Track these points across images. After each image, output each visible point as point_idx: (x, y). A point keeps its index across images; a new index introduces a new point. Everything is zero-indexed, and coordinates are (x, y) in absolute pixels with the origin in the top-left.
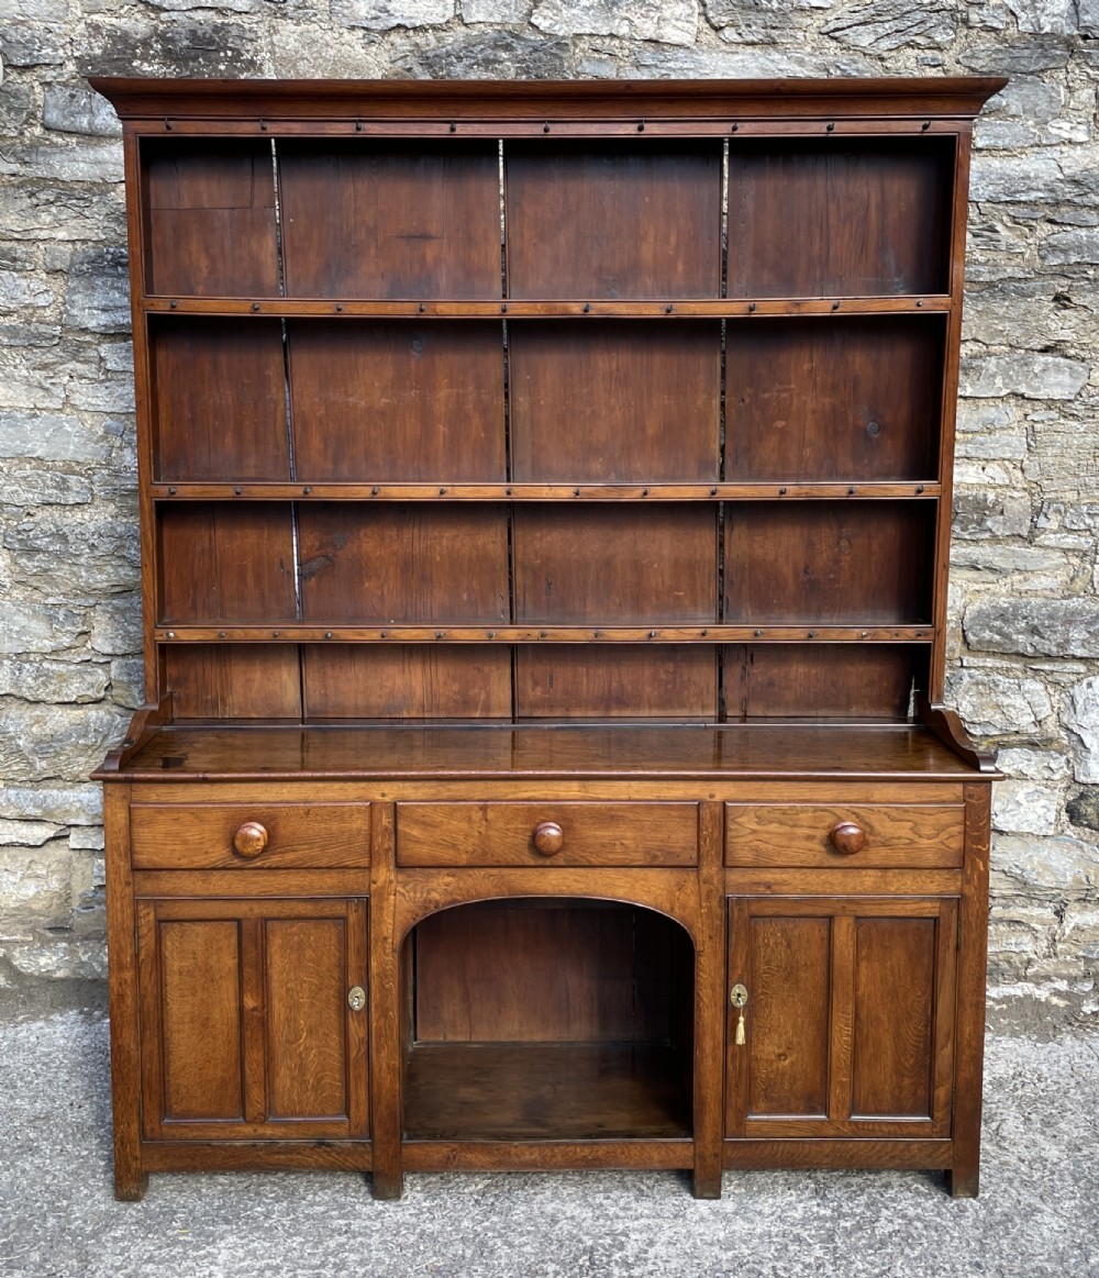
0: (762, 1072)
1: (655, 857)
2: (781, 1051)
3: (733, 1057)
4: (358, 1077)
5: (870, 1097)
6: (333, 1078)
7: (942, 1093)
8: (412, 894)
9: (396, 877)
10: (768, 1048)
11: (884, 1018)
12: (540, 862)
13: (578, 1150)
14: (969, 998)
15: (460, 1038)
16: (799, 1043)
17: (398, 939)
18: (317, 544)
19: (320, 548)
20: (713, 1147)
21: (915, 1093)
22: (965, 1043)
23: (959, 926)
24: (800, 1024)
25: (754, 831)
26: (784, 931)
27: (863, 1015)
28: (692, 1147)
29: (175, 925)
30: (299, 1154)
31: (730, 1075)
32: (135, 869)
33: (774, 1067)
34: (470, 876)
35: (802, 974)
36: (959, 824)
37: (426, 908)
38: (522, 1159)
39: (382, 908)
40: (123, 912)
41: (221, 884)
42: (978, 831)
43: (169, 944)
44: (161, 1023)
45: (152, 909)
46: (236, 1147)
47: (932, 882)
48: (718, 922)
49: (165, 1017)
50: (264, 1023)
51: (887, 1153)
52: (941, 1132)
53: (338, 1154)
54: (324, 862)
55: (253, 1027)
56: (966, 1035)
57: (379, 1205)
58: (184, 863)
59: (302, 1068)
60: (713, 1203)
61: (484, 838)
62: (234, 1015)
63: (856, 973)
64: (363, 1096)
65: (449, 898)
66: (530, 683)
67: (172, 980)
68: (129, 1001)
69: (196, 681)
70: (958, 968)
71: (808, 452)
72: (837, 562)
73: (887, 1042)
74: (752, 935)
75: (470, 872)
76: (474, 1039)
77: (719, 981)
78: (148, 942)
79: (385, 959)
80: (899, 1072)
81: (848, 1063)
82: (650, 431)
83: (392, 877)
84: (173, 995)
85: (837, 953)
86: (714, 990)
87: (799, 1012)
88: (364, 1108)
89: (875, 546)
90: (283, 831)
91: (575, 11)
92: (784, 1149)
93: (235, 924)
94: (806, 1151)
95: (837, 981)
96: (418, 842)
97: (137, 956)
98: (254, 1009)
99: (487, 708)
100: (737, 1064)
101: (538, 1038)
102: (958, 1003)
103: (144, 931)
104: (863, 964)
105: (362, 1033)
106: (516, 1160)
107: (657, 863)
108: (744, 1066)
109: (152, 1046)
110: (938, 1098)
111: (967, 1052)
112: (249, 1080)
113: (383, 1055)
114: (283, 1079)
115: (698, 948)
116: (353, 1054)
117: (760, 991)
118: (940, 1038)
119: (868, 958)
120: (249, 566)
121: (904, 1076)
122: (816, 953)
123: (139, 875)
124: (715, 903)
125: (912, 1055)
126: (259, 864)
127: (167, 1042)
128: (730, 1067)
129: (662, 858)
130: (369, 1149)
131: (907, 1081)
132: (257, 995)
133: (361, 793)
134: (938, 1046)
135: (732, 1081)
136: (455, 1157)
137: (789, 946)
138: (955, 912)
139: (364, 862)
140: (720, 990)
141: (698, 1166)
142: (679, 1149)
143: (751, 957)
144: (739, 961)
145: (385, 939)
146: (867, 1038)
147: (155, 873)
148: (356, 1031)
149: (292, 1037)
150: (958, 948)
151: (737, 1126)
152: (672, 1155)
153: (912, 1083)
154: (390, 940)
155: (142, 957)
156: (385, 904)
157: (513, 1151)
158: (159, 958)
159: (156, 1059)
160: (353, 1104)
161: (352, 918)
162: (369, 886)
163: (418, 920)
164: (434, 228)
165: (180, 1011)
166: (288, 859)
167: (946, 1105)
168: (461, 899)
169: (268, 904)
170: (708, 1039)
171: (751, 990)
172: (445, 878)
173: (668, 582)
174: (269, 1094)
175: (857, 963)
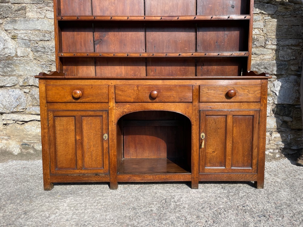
0: (209, 156)
1: (181, 100)
2: (214, 150)
3: (201, 152)
4: (106, 157)
5: (236, 162)
6: (100, 158)
7: (255, 161)
8: (119, 110)
9: (115, 105)
10: (210, 150)
11: (240, 142)
12: (152, 101)
13: (162, 176)
14: (262, 136)
15: (134, 158)
16: (218, 149)
17: (116, 122)
18: (99, 36)
19: (100, 37)
20: (196, 175)
21: (248, 161)
22: (261, 148)
23: (259, 117)
24: (218, 143)
25: (207, 93)
26: (214, 119)
27: (234, 141)
28: (191, 175)
29: (58, 118)
30: (91, 177)
31: (200, 156)
32: (47, 102)
33: (212, 155)
34: (134, 105)
35: (219, 130)
36: (260, 90)
37: (123, 113)
38: (148, 178)
39: (112, 113)
40: (44, 114)
41: (70, 107)
42: (264, 92)
43: (57, 123)
44: (55, 144)
45: (52, 113)
46: (75, 176)
47: (252, 106)
48: (197, 117)
49: (56, 142)
50: (82, 144)
51: (240, 177)
52: (254, 171)
53: (101, 178)
54: (96, 101)
55: (79, 144)
56: (261, 146)
57: (111, 191)
58: (60, 101)
59: (91, 155)
60: (196, 190)
61: (138, 95)
62: (74, 141)
63: (233, 130)
64: (107, 163)
65: (129, 111)
66: (150, 71)
67: (58, 132)
68: (47, 138)
69: (70, 70)
70: (259, 128)
72: (224, 40)
73: (241, 148)
74: (206, 120)
75: (134, 104)
76: (138, 158)
77: (198, 132)
78: (51, 122)
79: (113, 127)
80: (244, 156)
81: (231, 153)
83: (114, 105)
84: (58, 136)
85: (228, 125)
86: (196, 135)
87: (218, 140)
88: (108, 165)
89: (233, 36)
90: (86, 92)
92: (214, 176)
93: (74, 117)
94: (220, 176)
95: (228, 132)
96: (120, 95)
97: (48, 125)
98: (79, 140)
100: (202, 154)
102: (259, 138)
103: (50, 119)
104: (235, 128)
105: (107, 146)
106: (146, 179)
107: (182, 101)
108: (204, 154)
109: (52, 150)
110: (254, 163)
111: (261, 150)
112: (78, 158)
113: (112, 152)
114: (87, 159)
115: (192, 123)
116: (105, 151)
117: (208, 135)
118: (254, 147)
119: (236, 126)
120: (83, 41)
121: (245, 157)
122: (223, 125)
123: (49, 104)
124: (197, 112)
125: (247, 152)
126: (79, 101)
127: (57, 149)
128: (200, 154)
129: (183, 100)
130: (109, 176)
131: (245, 158)
132: (80, 136)
133: (106, 83)
134: (254, 149)
135: (201, 158)
136: (131, 178)
137: (215, 123)
138: (258, 114)
139: (107, 101)
140: (198, 134)
141: (192, 181)
142: (187, 176)
143: (206, 126)
144: (203, 127)
145: (113, 121)
146: (235, 147)
147: (53, 103)
148: (106, 145)
149: (89, 147)
150: (259, 123)
151: (202, 170)
152: (186, 177)
153: (247, 159)
154: (114, 122)
155: (50, 126)
156: (112, 112)
157: (146, 176)
158: (54, 126)
159: (54, 153)
160: (105, 165)
161: (104, 116)
162: (108, 108)
163: (121, 116)
165: (60, 140)
166: (87, 100)
167: (256, 164)
168: (132, 111)
169: (82, 112)
170: (195, 147)
171: (206, 135)
172: (128, 105)
173: (183, 45)
174: (83, 162)
175: (233, 127)
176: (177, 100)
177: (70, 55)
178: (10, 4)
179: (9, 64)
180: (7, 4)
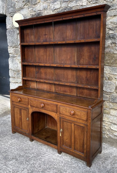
1: (52, 111)
4: (28, 127)
5: (77, 148)
6: (26, 127)
7: (85, 151)
8: (32, 109)
9: (31, 107)
10: (65, 138)
11: (78, 138)
12: (42, 108)
15: (51, 128)
16: (69, 138)
20: (59, 148)
21: (82, 150)
22: (88, 145)
23: (87, 129)
24: (69, 136)
25: (62, 110)
26: (66, 123)
27: (76, 137)
28: (57, 147)
29: (15, 107)
30: (24, 134)
33: (66, 140)
35: (69, 130)
36: (86, 114)
39: (29, 110)
40: (11, 105)
41: (18, 104)
42: (89, 116)
44: (14, 117)
45: (13, 105)
46: (20, 131)
47: (83, 122)
48: (59, 120)
50: (21, 119)
52: (85, 156)
53: (27, 135)
54: (25, 104)
58: (15, 101)
59: (24, 125)
61: (37, 104)
62: (19, 118)
63: (74, 132)
64: (29, 130)
70: (87, 134)
71: (87, 61)
72: (90, 76)
73: (79, 142)
74: (63, 123)
75: (36, 108)
77: (60, 128)
78: (13, 108)
79: (30, 115)
80: (80, 146)
81: (74, 143)
82: (68, 58)
84: (15, 114)
85: (72, 128)
87: (68, 134)
89: (95, 75)
90: (22, 100)
91: (73, 3)
92: (67, 151)
93: (19, 108)
95: (72, 132)
96: (32, 103)
97: (12, 110)
99: (52, 90)
104: (75, 131)
105: (28, 123)
108: (62, 139)
109: (14, 119)
112: (20, 125)
113: (30, 126)
115: (57, 123)
116: (28, 125)
118: (85, 144)
119: (76, 130)
122: (70, 127)
123: (12, 102)
124: (59, 118)
125: (82, 145)
126: (20, 103)
130: (29, 135)
131: (81, 148)
132: (21, 116)
133: (27, 97)
135: (61, 141)
137: (67, 125)
138: (86, 127)
144: (62, 126)
145: (30, 113)
146: (76, 141)
149: (23, 121)
150: (87, 132)
151: (62, 146)
152: (55, 147)
158: (14, 110)
161: (27, 110)
162: (28, 107)
163: (32, 112)
164: (47, 34)
165: (16, 116)
166: (22, 103)
167: (86, 153)
168: (36, 111)
169: (21, 107)
171: (63, 130)
172: (34, 108)
173: (70, 77)
174: (22, 127)
175: (75, 130)
176: (51, 110)
179: (19, 74)
180: (17, 49)
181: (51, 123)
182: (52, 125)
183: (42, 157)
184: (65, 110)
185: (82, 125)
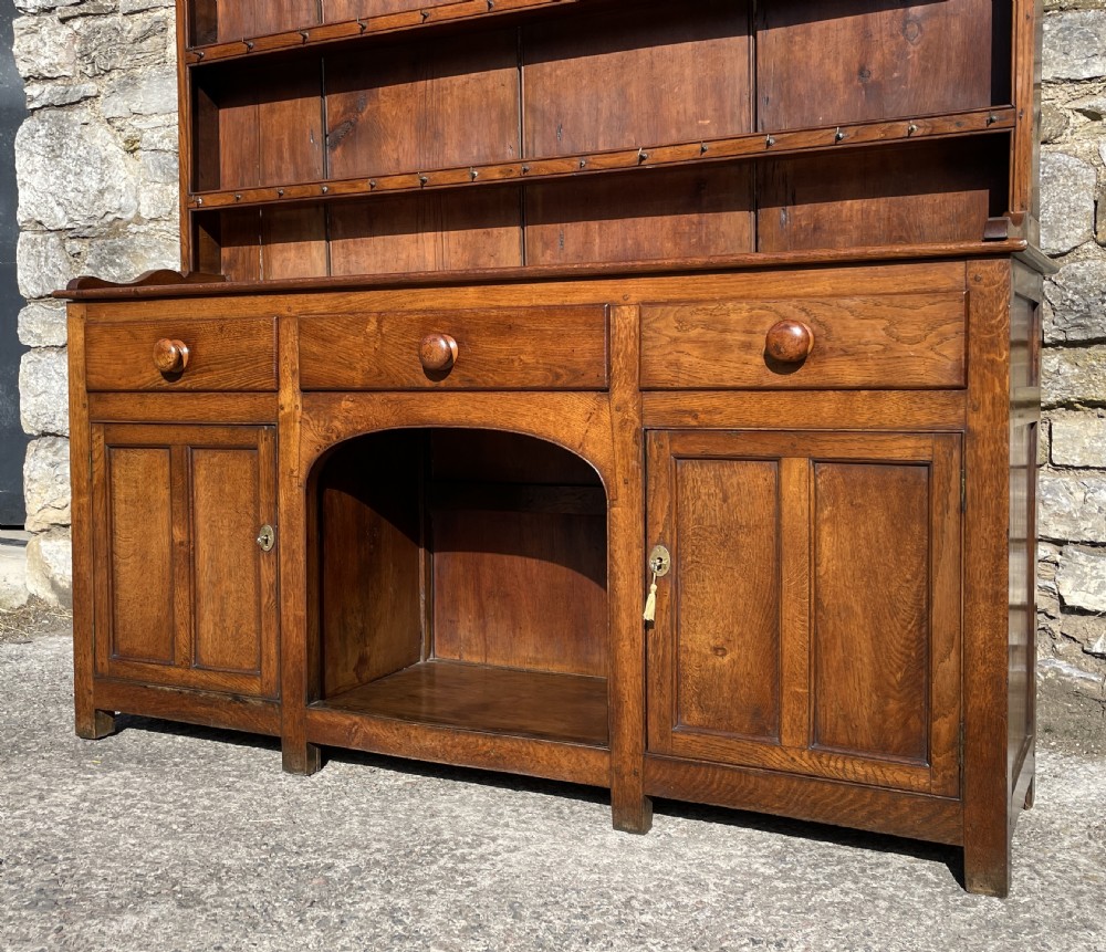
0: (692, 672)
1: (558, 376)
2: (719, 643)
3: (656, 643)
4: (268, 628)
5: (840, 722)
6: (249, 627)
7: (943, 727)
8: (316, 422)
9: (302, 402)
10: (698, 639)
11: (858, 609)
12: (434, 384)
14: (983, 586)
15: (476, 660)
16: (741, 634)
17: (303, 472)
18: (342, 109)
19: (344, 113)
20: (633, 761)
21: (905, 724)
22: (978, 654)
23: (963, 475)
24: (741, 607)
25: (675, 340)
26: (718, 478)
27: (827, 600)
28: (607, 759)
29: (122, 451)
30: (217, 707)
31: (651, 667)
32: (89, 391)
33: (710, 663)
34: (369, 401)
35: (744, 539)
36: (956, 319)
37: (329, 438)
39: (288, 437)
40: (81, 435)
41: (157, 407)
42: (990, 332)
43: (117, 471)
44: (111, 553)
45: (102, 433)
46: (166, 692)
47: (921, 409)
48: (634, 463)
49: (115, 549)
50: (191, 559)
51: (863, 806)
52: (944, 786)
53: (251, 712)
54: (234, 384)
55: (182, 562)
56: (979, 644)
58: (123, 384)
59: (222, 612)
61: (380, 354)
62: (167, 550)
63: (814, 542)
64: (273, 650)
65: (350, 427)
66: (539, 245)
67: (120, 508)
68: (85, 528)
69: (244, 262)
70: (964, 537)
72: (901, 54)
73: (864, 645)
74: (677, 483)
75: (369, 396)
76: (489, 661)
77: (637, 539)
78: (99, 466)
79: (292, 496)
80: (881, 689)
81: (806, 667)
83: (298, 403)
84: (121, 523)
85: (785, 509)
86: (630, 553)
87: (741, 591)
88: (274, 663)
90: (204, 351)
92: (722, 777)
93: (167, 450)
94: (751, 786)
96: (316, 359)
97: (91, 480)
98: (181, 544)
100: (661, 653)
101: (555, 669)
102: (966, 590)
103: (96, 455)
104: (825, 530)
105: (272, 579)
107: (559, 384)
108: (669, 657)
109: (102, 576)
110: (938, 735)
111: (982, 668)
112: (178, 621)
113: (289, 604)
114: (207, 627)
115: (611, 495)
116: (265, 600)
117: (689, 559)
118: (939, 645)
119: (832, 519)
120: (286, 140)
121: (887, 696)
122: (762, 510)
123: (93, 396)
124: (629, 436)
125: (900, 668)
126: (181, 385)
127: (116, 575)
128: (651, 656)
129: (564, 378)
130: (278, 710)
131: (893, 705)
132: (184, 527)
133: (268, 308)
134: (936, 656)
135: (654, 677)
136: (356, 732)
137: (725, 500)
138: (956, 454)
139: (270, 385)
140: (638, 553)
141: (615, 785)
142: (592, 758)
143: (676, 511)
144: (660, 514)
145: (292, 471)
146: (834, 637)
147: (104, 395)
148: (267, 574)
149: (214, 579)
150: (962, 510)
151: (661, 738)
152: (584, 765)
153: (901, 709)
154: (295, 473)
155: (95, 482)
156: (292, 432)
158: (108, 485)
159: (105, 589)
160: (264, 658)
161: (262, 448)
162: (277, 413)
163: (322, 451)
165: (125, 544)
166: (203, 380)
167: (952, 745)
168: (362, 428)
169: (191, 430)
170: (623, 615)
171: (677, 556)
172: (346, 403)
173: (691, 108)
174: (195, 638)
175: (814, 523)
176: (538, 376)
177: (223, 202)
178: (119, 17)
179: (113, 251)
180: (109, 20)
181: (481, 613)
182: (483, 629)
183: (463, 859)
184: (711, 335)
185: (902, 449)
